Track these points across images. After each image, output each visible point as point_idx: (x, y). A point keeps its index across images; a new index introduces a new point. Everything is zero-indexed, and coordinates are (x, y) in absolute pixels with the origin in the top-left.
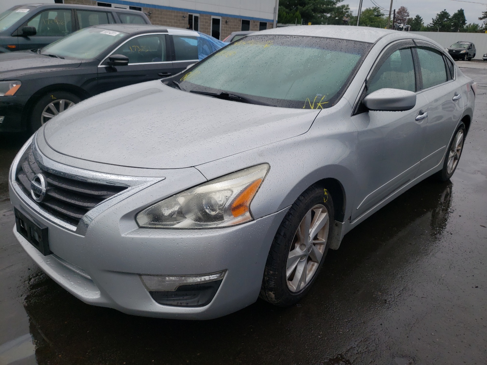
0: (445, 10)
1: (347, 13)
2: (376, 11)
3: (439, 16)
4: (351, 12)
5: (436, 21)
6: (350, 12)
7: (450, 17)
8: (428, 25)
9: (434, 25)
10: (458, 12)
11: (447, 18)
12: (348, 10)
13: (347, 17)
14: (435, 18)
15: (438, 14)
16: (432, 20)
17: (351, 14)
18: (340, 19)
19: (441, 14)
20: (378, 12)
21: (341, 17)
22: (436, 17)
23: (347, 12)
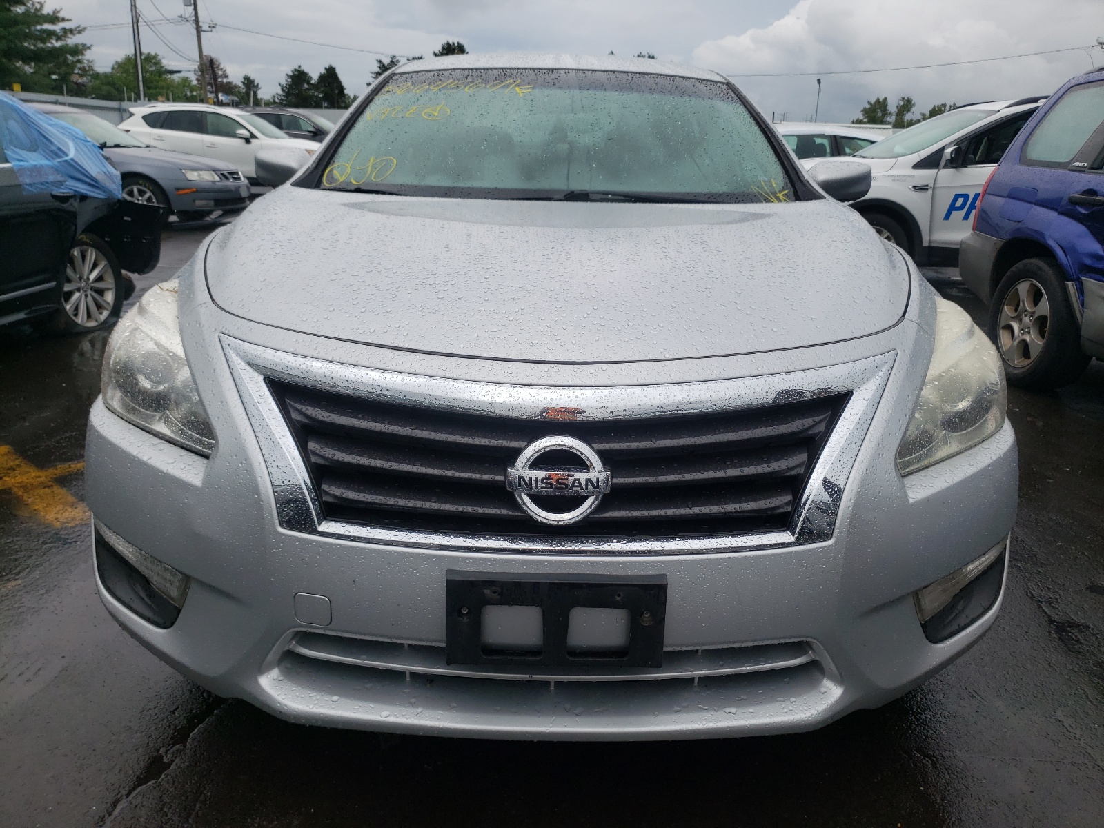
0: (300, 66)
1: (79, 65)
2: (151, 62)
3: (292, 79)
4: (89, 61)
5: (288, 89)
6: (85, 61)
7: (313, 82)
8: (274, 96)
9: (287, 98)
10: (325, 72)
11: (309, 83)
12: (80, 57)
13: (81, 76)
14: (284, 83)
15: (287, 75)
16: (280, 88)
17: (91, 68)
18: (65, 78)
19: (294, 75)
20: (158, 63)
21: (66, 73)
22: (286, 81)
23: (79, 61)
